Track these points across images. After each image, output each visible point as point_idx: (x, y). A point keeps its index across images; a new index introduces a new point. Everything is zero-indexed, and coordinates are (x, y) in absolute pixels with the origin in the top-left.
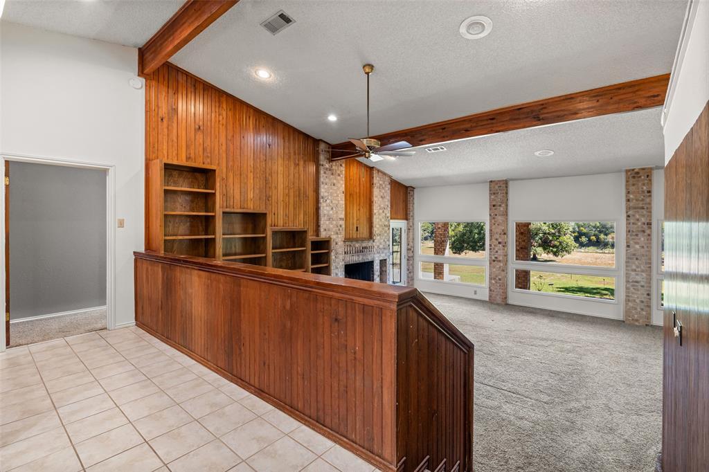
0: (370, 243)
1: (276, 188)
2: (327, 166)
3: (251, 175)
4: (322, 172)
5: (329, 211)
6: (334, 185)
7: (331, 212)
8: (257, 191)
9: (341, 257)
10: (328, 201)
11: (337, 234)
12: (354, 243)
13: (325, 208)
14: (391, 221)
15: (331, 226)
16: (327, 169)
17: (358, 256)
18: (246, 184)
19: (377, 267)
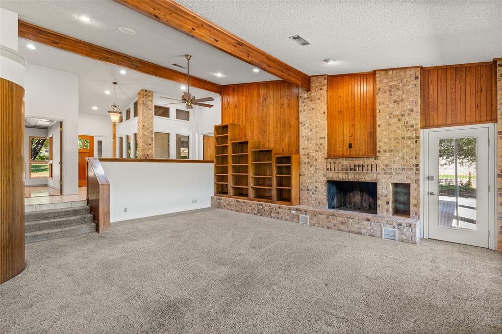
0: (370, 161)
1: (269, 125)
2: (305, 96)
3: (256, 121)
4: (300, 103)
5: (308, 133)
6: (313, 109)
7: (310, 133)
8: (259, 129)
9: (322, 173)
10: (307, 125)
11: (317, 151)
12: (340, 160)
13: (304, 131)
14: (426, 130)
15: (310, 145)
16: (305, 99)
17: (347, 173)
18: (253, 126)
19: (385, 192)
